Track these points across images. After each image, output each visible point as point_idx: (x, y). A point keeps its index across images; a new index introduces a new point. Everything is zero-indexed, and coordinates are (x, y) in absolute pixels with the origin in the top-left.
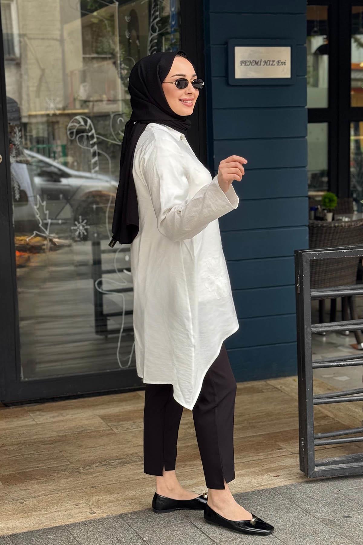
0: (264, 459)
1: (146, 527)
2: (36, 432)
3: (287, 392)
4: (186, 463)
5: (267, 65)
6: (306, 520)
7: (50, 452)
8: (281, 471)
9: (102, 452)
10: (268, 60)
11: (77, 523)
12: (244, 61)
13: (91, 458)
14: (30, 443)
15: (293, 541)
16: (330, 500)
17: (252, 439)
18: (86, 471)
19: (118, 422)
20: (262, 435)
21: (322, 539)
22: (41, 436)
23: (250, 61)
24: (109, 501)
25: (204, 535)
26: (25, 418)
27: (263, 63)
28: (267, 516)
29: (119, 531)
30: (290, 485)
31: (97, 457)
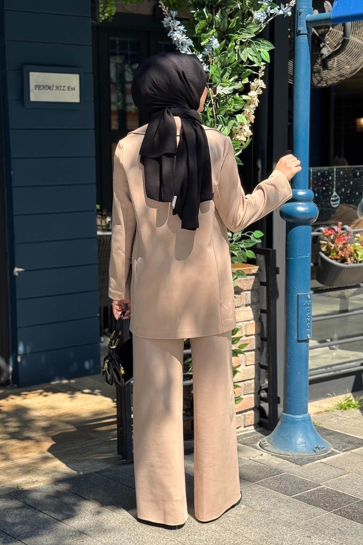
5: (58, 90)
10: (59, 86)
12: (38, 86)
23: (44, 86)
27: (55, 88)
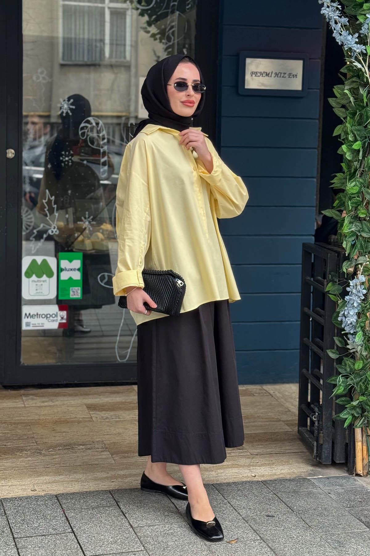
1: (75, 508)
2: (20, 414)
7: (24, 433)
9: (71, 437)
10: (280, 73)
11: (14, 498)
13: (58, 442)
14: (9, 424)
16: (262, 500)
18: (47, 453)
19: (102, 411)
22: (23, 418)
23: (261, 72)
24: (54, 482)
26: (17, 401)
29: (49, 509)
30: (232, 482)
31: (64, 441)
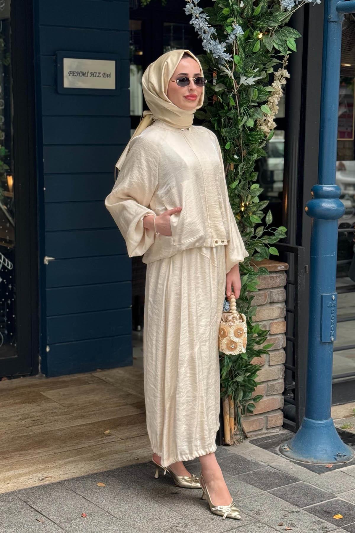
0: (95, 445)
3: (111, 383)
4: (21, 452)
5: (93, 76)
6: (138, 498)
8: (112, 456)
10: (95, 72)
12: (72, 72)
15: (128, 518)
17: (82, 428)
20: (91, 423)
21: (154, 514)
23: (78, 72)
25: (45, 517)
27: (89, 75)
28: (102, 497)
